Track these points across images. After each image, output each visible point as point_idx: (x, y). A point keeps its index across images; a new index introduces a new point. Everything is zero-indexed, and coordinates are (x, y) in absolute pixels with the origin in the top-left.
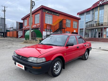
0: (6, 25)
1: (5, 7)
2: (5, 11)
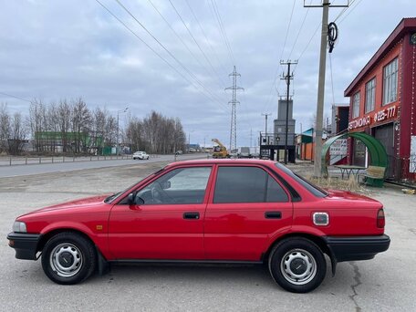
0: (294, 121)
1: (289, 64)
2: (288, 77)
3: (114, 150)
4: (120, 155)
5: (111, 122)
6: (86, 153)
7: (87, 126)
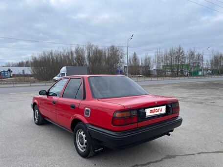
3: (200, 73)
4: (203, 76)
5: (199, 56)
6: (182, 75)
7: (183, 60)
